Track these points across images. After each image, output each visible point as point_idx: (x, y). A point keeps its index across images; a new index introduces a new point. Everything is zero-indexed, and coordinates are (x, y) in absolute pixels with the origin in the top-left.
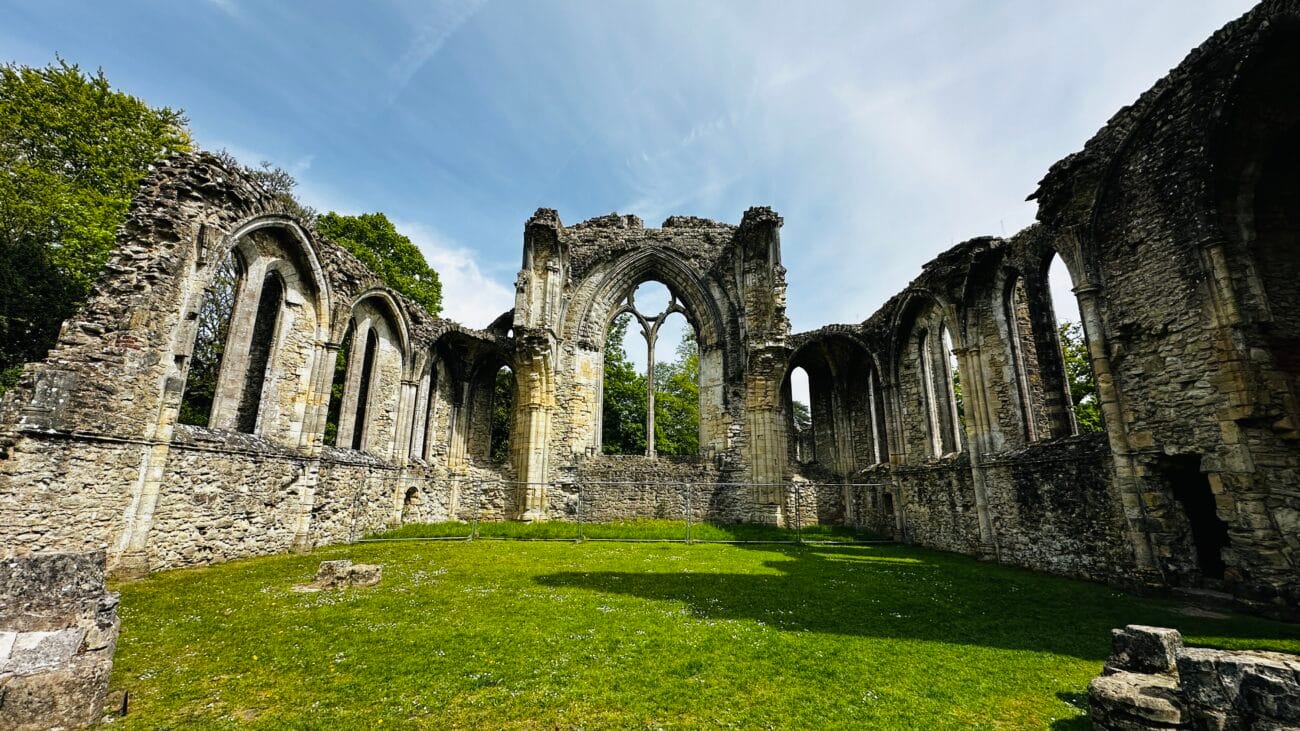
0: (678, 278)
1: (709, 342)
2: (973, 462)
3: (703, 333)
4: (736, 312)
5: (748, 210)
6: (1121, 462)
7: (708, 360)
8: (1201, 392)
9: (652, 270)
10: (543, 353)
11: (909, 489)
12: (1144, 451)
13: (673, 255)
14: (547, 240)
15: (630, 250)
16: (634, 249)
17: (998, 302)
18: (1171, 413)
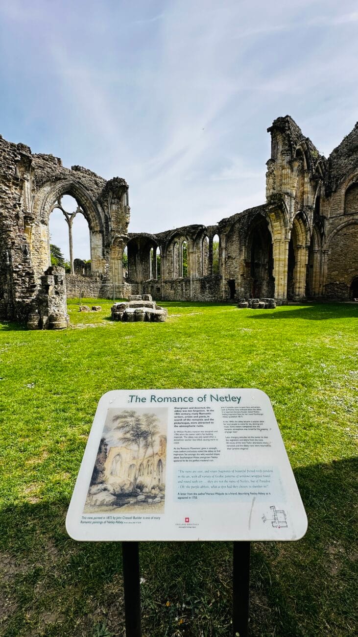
0: (83, 198)
1: (96, 229)
2: (191, 280)
3: (92, 225)
4: (107, 219)
5: (116, 177)
6: (224, 280)
7: (95, 237)
8: (237, 270)
9: (71, 190)
10: (31, 225)
11: (168, 286)
12: (227, 279)
13: (82, 186)
14: (25, 163)
15: (63, 179)
16: (65, 179)
17: (201, 242)
18: (232, 273)
